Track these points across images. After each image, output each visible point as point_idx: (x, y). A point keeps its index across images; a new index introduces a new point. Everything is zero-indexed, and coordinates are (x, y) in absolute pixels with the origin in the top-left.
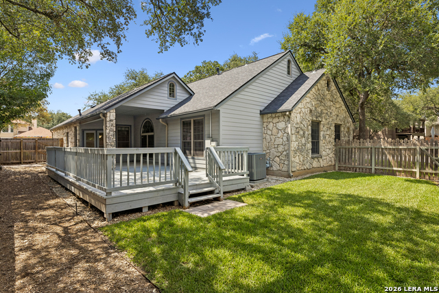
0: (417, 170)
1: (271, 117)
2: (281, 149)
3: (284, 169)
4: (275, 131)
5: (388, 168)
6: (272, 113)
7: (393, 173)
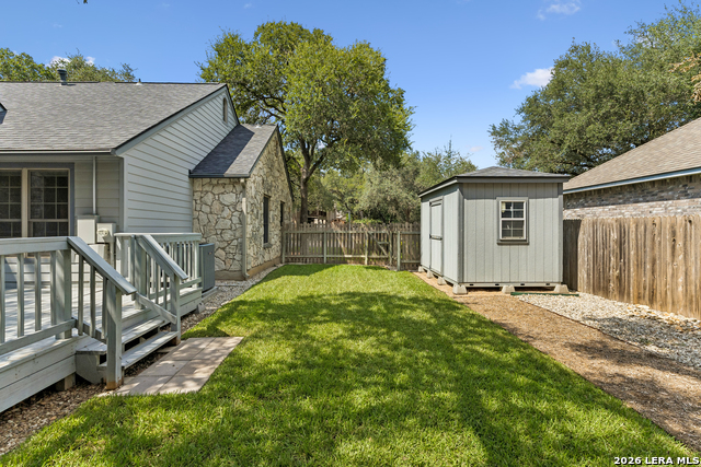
0: (365, 256)
1: (210, 184)
2: (228, 236)
3: (233, 268)
4: (216, 206)
5: (339, 256)
6: (210, 177)
7: (344, 261)
